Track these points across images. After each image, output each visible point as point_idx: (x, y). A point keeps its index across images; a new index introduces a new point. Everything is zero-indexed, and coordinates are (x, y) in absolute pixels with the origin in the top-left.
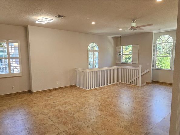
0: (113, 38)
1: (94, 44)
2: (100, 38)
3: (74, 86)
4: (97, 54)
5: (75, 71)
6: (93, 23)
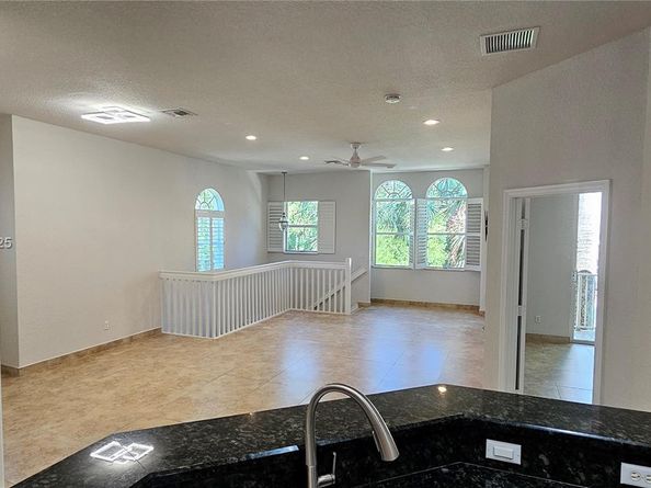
0: (260, 175)
1: (210, 193)
2: (225, 175)
3: (155, 334)
4: (219, 223)
5: (158, 282)
6: (251, 138)
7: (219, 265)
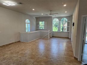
3: (19, 41)
7: (29, 31)
